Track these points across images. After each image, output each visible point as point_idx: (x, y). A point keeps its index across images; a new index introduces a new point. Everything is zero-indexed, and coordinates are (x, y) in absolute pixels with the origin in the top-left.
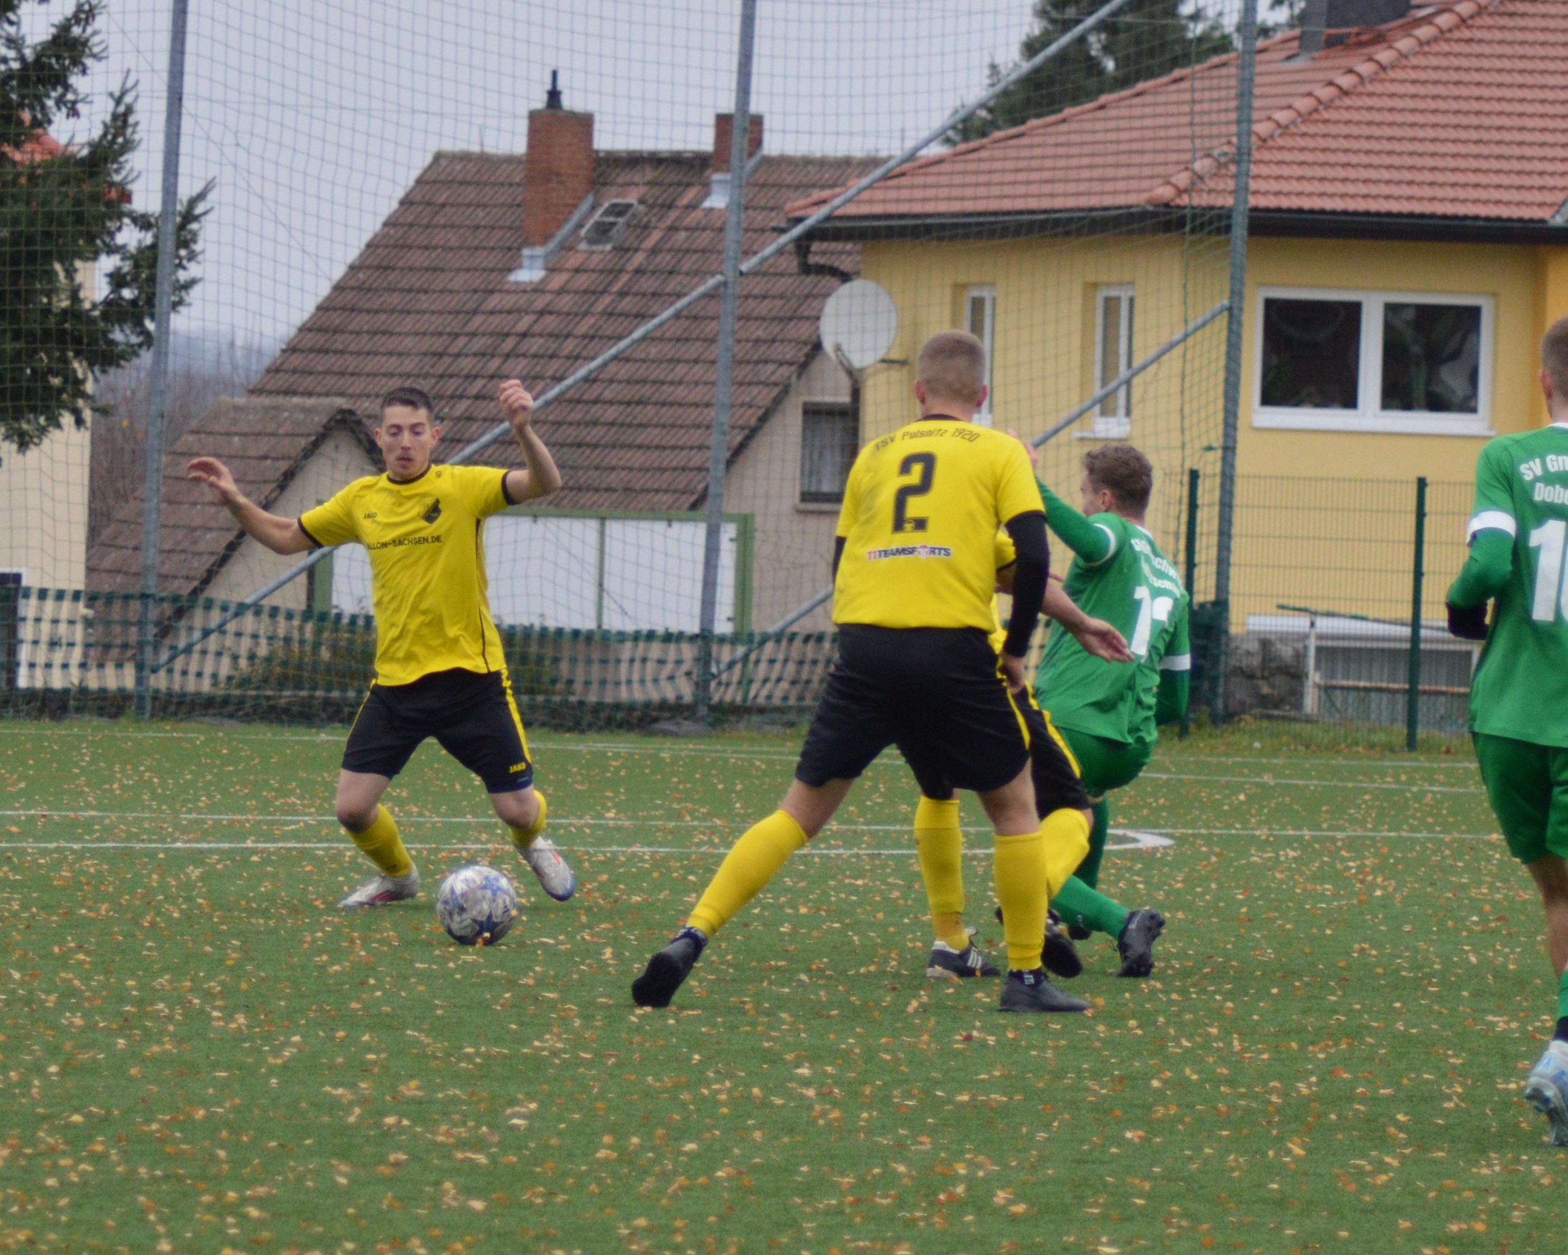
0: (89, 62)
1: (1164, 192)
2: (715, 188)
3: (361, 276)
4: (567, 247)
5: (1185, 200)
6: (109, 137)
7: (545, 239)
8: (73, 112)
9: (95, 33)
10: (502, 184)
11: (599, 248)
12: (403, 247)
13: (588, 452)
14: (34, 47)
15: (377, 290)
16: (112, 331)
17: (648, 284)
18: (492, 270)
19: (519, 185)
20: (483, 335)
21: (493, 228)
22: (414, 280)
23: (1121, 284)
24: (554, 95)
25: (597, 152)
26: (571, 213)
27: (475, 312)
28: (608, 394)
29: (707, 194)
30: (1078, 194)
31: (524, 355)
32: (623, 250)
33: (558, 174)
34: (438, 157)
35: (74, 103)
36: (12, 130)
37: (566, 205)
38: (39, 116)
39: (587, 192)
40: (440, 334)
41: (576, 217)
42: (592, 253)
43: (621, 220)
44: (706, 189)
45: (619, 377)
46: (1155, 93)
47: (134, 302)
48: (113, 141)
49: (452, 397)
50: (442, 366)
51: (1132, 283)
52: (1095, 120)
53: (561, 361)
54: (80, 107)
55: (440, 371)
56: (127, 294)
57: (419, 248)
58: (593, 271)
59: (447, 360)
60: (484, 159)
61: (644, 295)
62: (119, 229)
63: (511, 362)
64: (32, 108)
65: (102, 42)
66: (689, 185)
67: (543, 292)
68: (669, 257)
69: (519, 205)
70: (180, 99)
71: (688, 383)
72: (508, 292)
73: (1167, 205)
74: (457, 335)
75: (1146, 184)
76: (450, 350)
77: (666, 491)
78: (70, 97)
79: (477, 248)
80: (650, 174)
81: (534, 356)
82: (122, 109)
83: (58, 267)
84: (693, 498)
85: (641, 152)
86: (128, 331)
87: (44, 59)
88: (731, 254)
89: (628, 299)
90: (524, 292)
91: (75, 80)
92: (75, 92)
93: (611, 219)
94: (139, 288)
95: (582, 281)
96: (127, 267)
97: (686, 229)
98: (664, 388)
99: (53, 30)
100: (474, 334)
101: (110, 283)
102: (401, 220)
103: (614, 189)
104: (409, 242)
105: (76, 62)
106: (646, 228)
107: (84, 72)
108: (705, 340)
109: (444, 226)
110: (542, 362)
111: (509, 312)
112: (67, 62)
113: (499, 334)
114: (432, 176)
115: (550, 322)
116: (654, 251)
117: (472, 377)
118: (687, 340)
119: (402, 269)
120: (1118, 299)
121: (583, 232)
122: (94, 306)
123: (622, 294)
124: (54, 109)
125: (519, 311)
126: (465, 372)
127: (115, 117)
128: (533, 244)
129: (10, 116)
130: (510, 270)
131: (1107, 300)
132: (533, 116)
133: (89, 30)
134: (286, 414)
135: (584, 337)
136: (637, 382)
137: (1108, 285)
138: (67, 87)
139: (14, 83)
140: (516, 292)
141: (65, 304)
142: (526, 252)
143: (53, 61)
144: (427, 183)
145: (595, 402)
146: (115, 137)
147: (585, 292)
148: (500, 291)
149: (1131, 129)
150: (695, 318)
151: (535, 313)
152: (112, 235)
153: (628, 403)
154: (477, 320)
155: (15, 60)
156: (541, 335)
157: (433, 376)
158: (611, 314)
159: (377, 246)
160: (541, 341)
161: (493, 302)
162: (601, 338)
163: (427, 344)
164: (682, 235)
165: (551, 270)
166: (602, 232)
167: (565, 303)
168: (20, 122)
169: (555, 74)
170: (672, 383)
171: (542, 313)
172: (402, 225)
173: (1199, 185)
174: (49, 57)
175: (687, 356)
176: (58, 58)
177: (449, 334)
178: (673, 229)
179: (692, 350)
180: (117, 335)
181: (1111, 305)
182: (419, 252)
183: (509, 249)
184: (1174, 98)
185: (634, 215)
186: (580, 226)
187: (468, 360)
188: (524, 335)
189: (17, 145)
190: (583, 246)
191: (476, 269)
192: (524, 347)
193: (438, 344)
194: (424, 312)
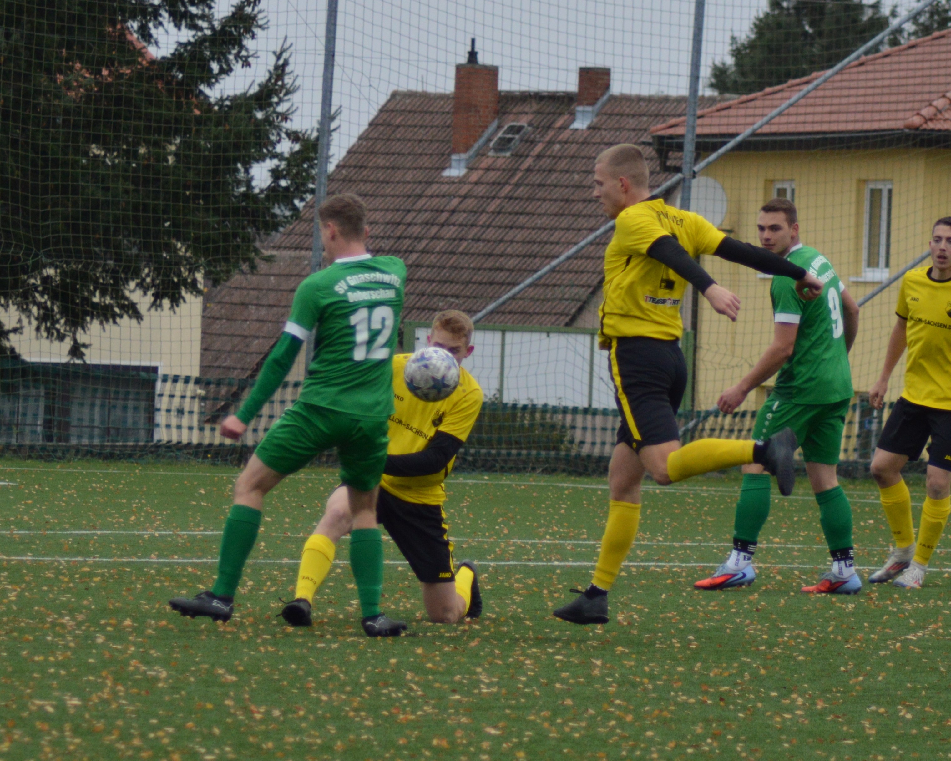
0: (256, 30)
1: (916, 120)
2: (579, 116)
3: (344, 172)
4: (481, 154)
5: (931, 125)
6: (273, 81)
7: (466, 149)
8: (246, 64)
9: (260, 12)
10: (437, 113)
11: (503, 154)
12: (372, 153)
13: (498, 287)
14: (221, 21)
15: (355, 181)
16: (273, 208)
17: (536, 178)
18: (431, 169)
19: (448, 113)
20: (426, 211)
21: (431, 141)
22: (381, 175)
23: (884, 180)
24: (473, 55)
25: (500, 92)
26: (483, 132)
27: (420, 196)
28: (509, 250)
29: (573, 120)
30: (856, 121)
31: (454, 225)
32: (519, 156)
33: (476, 106)
34: (394, 95)
35: (247, 57)
36: (205, 75)
37: (481, 127)
38: (225, 66)
39: (494, 118)
40: (398, 210)
41: (486, 135)
42: (498, 157)
43: (517, 137)
44: (573, 116)
45: (517, 239)
46: (899, 55)
47: (287, 189)
48: (275, 84)
49: (406, 251)
50: (399, 232)
51: (891, 181)
52: (858, 73)
53: (478, 229)
54: (250, 60)
55: (398, 234)
56: (283, 183)
57: (382, 154)
58: (498, 170)
59: (402, 227)
60: (425, 96)
61: (533, 185)
62: (279, 141)
63: (446, 228)
64: (219, 61)
65: (265, 17)
66: (561, 114)
67: (465, 183)
68: (548, 161)
69: (448, 127)
70: (333, 56)
71: (563, 243)
72: (442, 183)
73: (917, 129)
74: (409, 211)
75: (901, 115)
76: (404, 221)
77: (550, 314)
78: (244, 53)
79: (421, 155)
80: (535, 106)
81: (461, 225)
82: (281, 62)
83: (239, 166)
84: (567, 319)
85: (529, 92)
86: (283, 208)
87: (227, 28)
88: (688, 159)
89: (521, 188)
90: (453, 183)
91: (248, 42)
92: (247, 50)
93: (510, 136)
94: (292, 180)
95: (492, 176)
96: (283, 165)
97: (559, 142)
98: (547, 246)
99: (233, 9)
100: (420, 211)
101: (272, 176)
102: (370, 136)
103: (511, 117)
104: (376, 150)
105: (248, 30)
106: (533, 142)
107: (253, 37)
108: (574, 215)
109: (399, 140)
110: (466, 229)
111: (444, 196)
112: (242, 31)
113: (437, 211)
114: (391, 106)
115: (470, 203)
116: (539, 157)
117: (418, 239)
118: (562, 215)
119: (371, 168)
120: (880, 190)
121: (491, 144)
122: (262, 191)
123: (517, 185)
124: (234, 62)
125: (449, 195)
126: (415, 235)
127: (277, 67)
128: (459, 152)
129: (205, 65)
130: (444, 169)
131: (873, 191)
132: (459, 68)
133: (256, 9)
134: (306, 262)
135: (493, 213)
136: (529, 242)
137: (876, 181)
138: (242, 47)
139: (207, 44)
140: (447, 183)
141: (243, 189)
142: (454, 157)
143: (233, 29)
144: (387, 111)
145: (501, 255)
146: (276, 81)
147: (493, 183)
148: (437, 182)
149: (883, 79)
150: (567, 201)
151: (460, 196)
152: (273, 144)
153: (524, 256)
154: (423, 201)
155: (207, 28)
156: (464, 211)
157: (393, 237)
158: (511, 198)
159: (355, 153)
160: (465, 215)
161: (434, 189)
162: (505, 213)
163: (389, 216)
164: (557, 147)
165: (471, 169)
166: (503, 145)
167: (481, 190)
168: (211, 70)
169: (473, 41)
170: (552, 243)
171: (465, 197)
172: (371, 139)
173: (939, 116)
174: (230, 27)
175: (562, 226)
176: (236, 27)
177: (404, 210)
178: (551, 143)
179: (565, 222)
180: (277, 211)
181: (875, 194)
182: (382, 157)
183: (443, 155)
184: (912, 58)
185: (525, 134)
186: (489, 140)
187: (416, 227)
188: (453, 211)
189: (210, 85)
190: (491, 153)
191: (421, 168)
192: (453, 219)
193: (397, 217)
194: (387, 196)
